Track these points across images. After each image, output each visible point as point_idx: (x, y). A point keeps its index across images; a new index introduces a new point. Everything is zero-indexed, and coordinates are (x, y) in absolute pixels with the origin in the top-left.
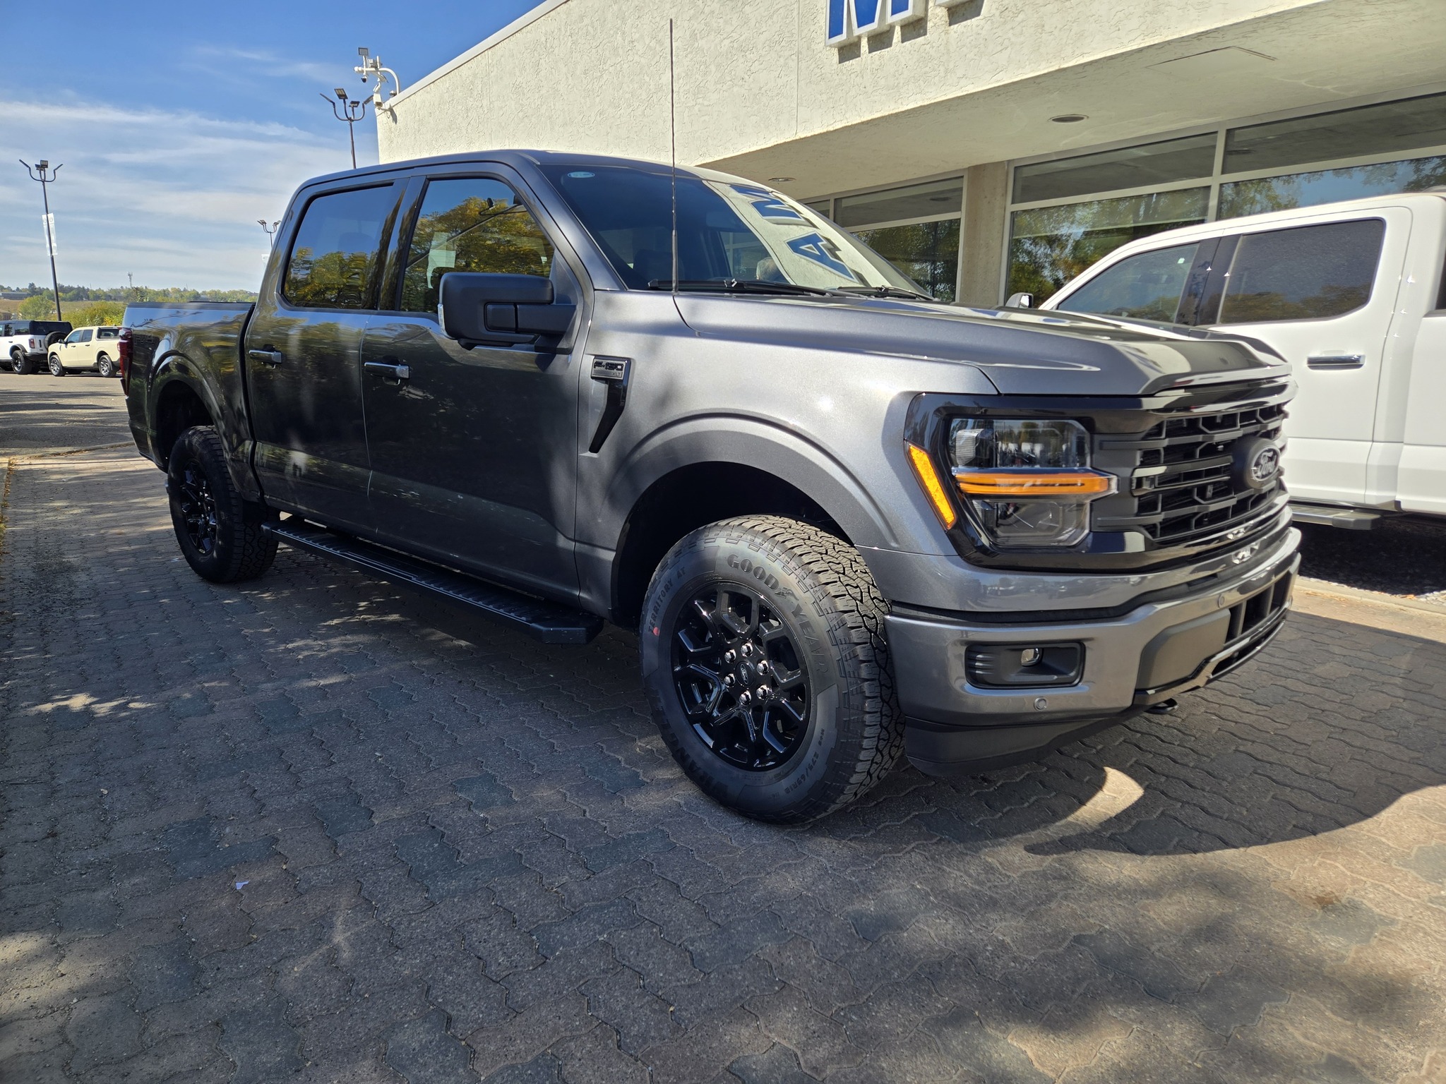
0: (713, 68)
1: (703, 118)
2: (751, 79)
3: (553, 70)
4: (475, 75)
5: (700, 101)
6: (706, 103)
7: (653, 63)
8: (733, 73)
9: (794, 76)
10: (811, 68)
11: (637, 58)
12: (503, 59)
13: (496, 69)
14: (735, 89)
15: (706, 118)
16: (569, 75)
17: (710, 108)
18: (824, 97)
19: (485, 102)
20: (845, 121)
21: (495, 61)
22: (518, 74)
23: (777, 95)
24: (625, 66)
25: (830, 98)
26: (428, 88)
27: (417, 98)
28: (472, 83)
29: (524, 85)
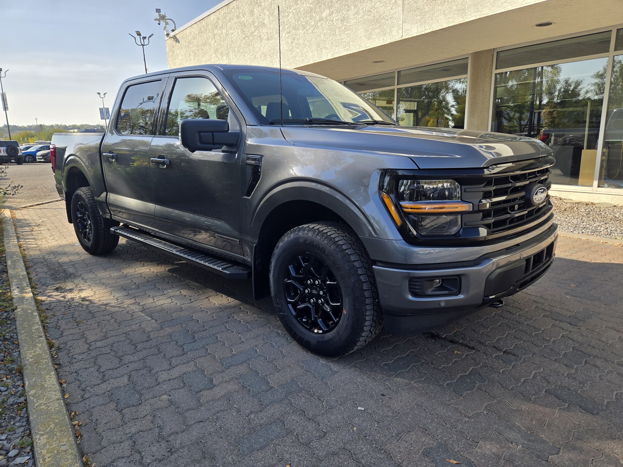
0: (352, 7)
1: (346, 32)
2: (375, 11)
3: (261, 14)
4: (218, 19)
5: (345, 24)
6: (348, 25)
7: (318, 7)
8: (364, 9)
9: (400, 9)
10: (411, 3)
11: (308, 5)
12: (233, 10)
13: (229, 15)
14: (366, 17)
15: (349, 32)
16: (270, 16)
17: (351, 27)
18: (419, 17)
19: (224, 31)
20: (432, 29)
21: (229, 11)
22: (242, 16)
23: (391, 18)
24: (302, 9)
25: (422, 18)
26: (193, 26)
27: (188, 31)
28: (217, 22)
29: (245, 22)
